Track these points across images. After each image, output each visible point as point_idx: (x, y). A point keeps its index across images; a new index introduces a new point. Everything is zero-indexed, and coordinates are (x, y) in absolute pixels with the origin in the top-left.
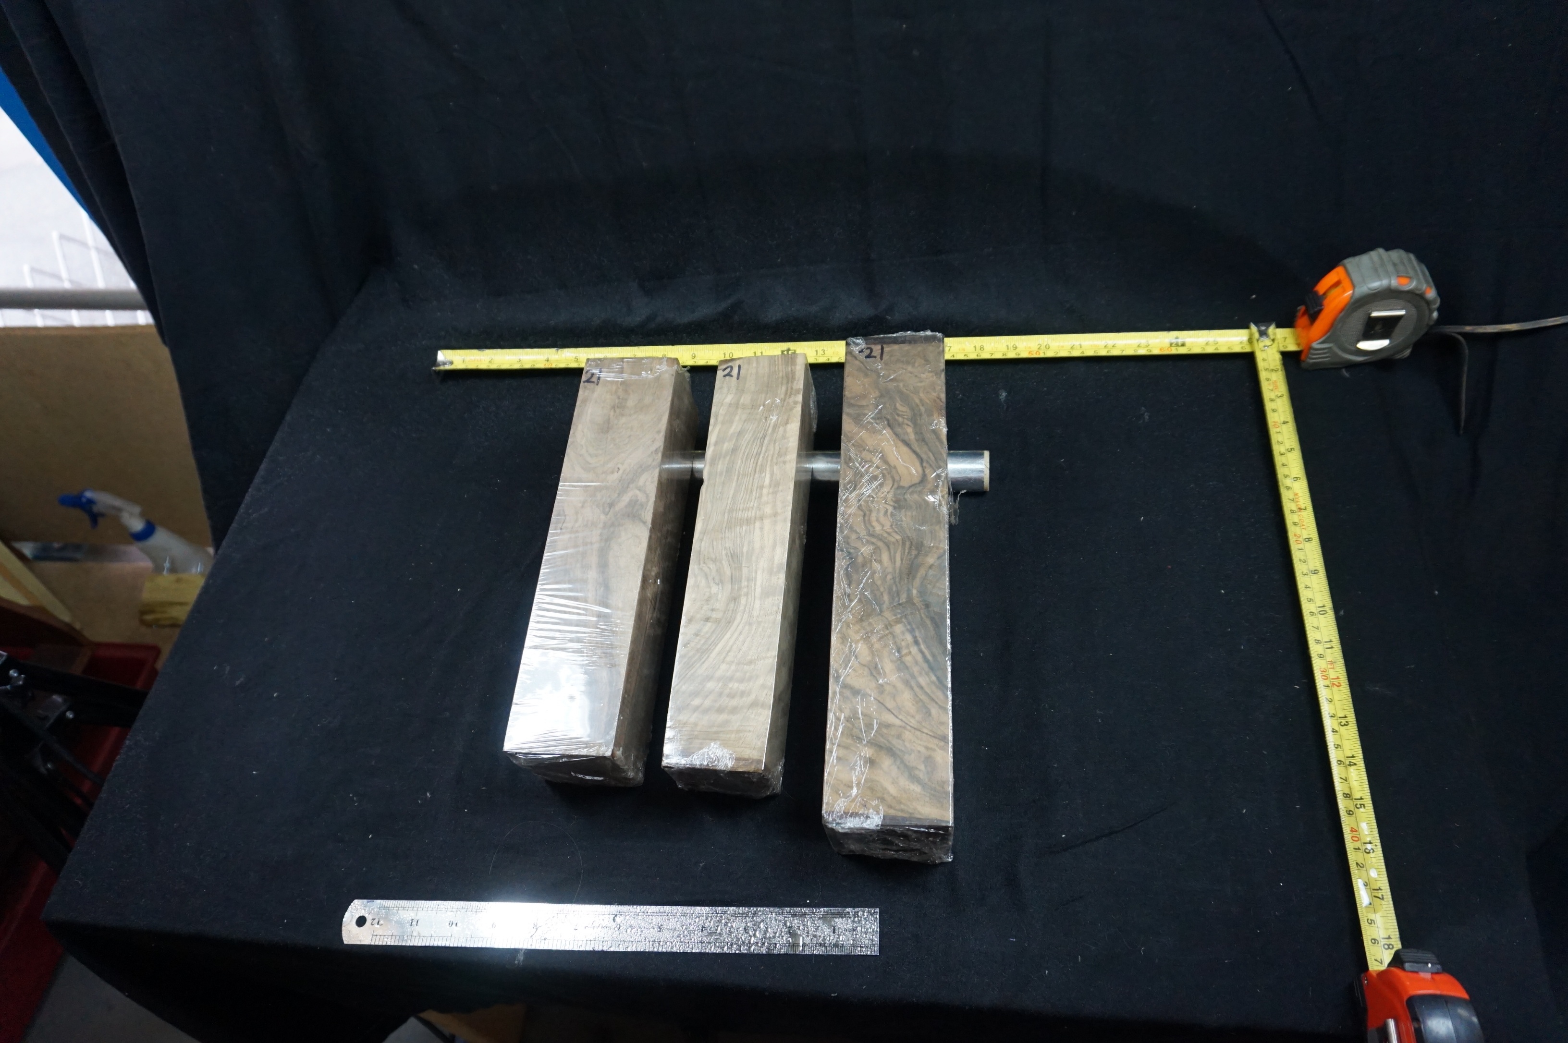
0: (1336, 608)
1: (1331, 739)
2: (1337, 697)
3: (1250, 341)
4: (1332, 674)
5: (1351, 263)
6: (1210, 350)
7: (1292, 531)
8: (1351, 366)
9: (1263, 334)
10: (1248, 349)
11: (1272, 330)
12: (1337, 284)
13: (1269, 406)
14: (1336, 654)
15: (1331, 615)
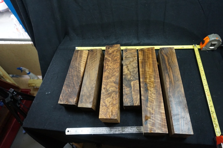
0: (208, 85)
1: (209, 103)
2: (209, 97)
3: (193, 47)
4: (208, 94)
5: (209, 36)
6: (188, 48)
7: (201, 74)
8: (208, 51)
9: (195, 46)
10: (193, 48)
11: (196, 45)
12: (207, 39)
13: (197, 56)
14: (209, 91)
15: (207, 85)
